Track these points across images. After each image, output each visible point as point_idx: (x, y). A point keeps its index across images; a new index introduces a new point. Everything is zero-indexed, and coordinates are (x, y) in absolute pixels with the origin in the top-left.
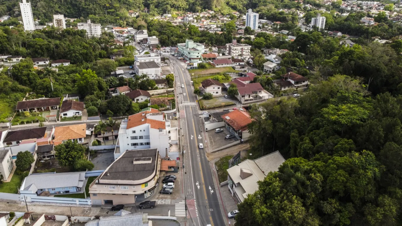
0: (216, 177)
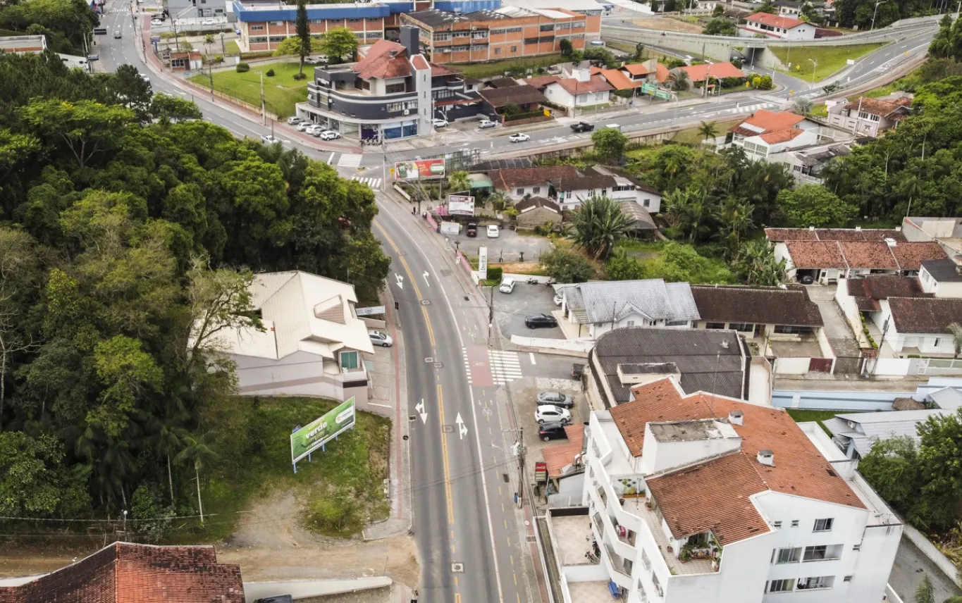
0: (399, 452)
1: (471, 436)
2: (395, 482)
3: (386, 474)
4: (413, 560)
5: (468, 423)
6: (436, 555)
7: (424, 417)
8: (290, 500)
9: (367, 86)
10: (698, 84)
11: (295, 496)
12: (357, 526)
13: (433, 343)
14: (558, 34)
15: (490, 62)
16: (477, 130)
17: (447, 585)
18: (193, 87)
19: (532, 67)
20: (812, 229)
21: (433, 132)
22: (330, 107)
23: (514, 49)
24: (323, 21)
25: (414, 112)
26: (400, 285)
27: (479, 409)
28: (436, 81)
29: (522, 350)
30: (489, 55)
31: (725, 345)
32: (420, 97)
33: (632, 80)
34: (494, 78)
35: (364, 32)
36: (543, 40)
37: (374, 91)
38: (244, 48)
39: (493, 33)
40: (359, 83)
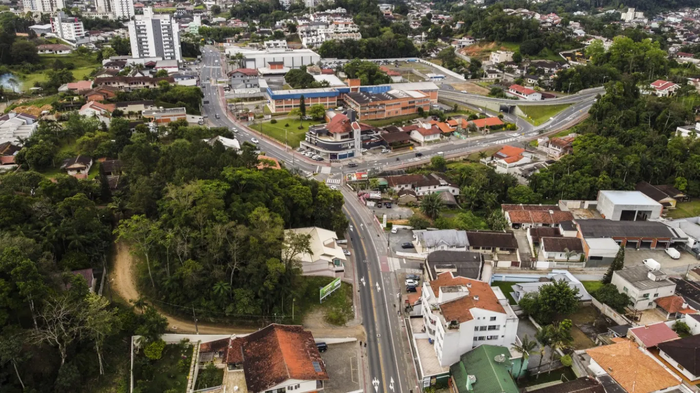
0: (356, 296)
1: (382, 291)
2: (355, 307)
3: (352, 304)
4: (363, 333)
5: (380, 286)
6: (371, 331)
7: (364, 283)
8: (320, 313)
9: (332, 135)
10: (481, 129)
11: (322, 311)
12: (344, 322)
13: (366, 254)
14: (417, 105)
15: (386, 119)
16: (380, 154)
17: (375, 340)
18: (251, 130)
19: (405, 120)
20: (521, 205)
21: (361, 155)
22: (316, 145)
23: (397, 112)
24: (309, 98)
25: (353, 147)
26: (352, 229)
27: (384, 281)
28: (362, 133)
29: (401, 258)
30: (385, 115)
31: (475, 257)
32: (356, 141)
33: (451, 128)
34: (388, 126)
35: (328, 102)
36: (410, 107)
37: (335, 138)
38: (273, 111)
39: (387, 106)
40: (329, 134)
